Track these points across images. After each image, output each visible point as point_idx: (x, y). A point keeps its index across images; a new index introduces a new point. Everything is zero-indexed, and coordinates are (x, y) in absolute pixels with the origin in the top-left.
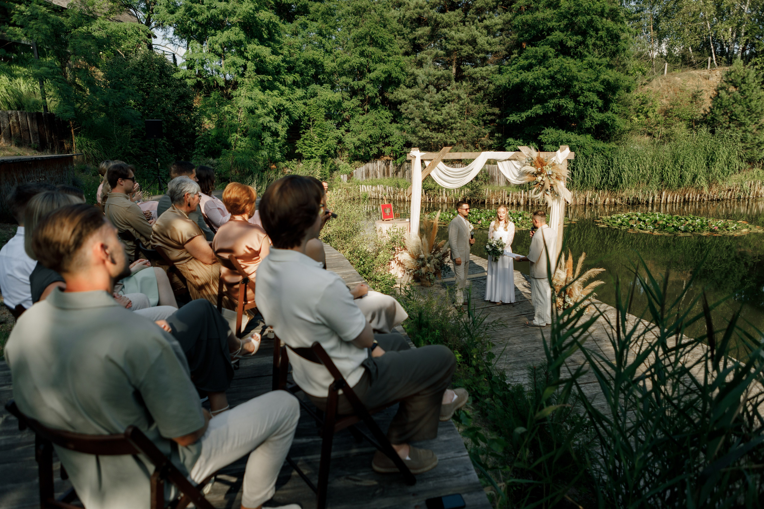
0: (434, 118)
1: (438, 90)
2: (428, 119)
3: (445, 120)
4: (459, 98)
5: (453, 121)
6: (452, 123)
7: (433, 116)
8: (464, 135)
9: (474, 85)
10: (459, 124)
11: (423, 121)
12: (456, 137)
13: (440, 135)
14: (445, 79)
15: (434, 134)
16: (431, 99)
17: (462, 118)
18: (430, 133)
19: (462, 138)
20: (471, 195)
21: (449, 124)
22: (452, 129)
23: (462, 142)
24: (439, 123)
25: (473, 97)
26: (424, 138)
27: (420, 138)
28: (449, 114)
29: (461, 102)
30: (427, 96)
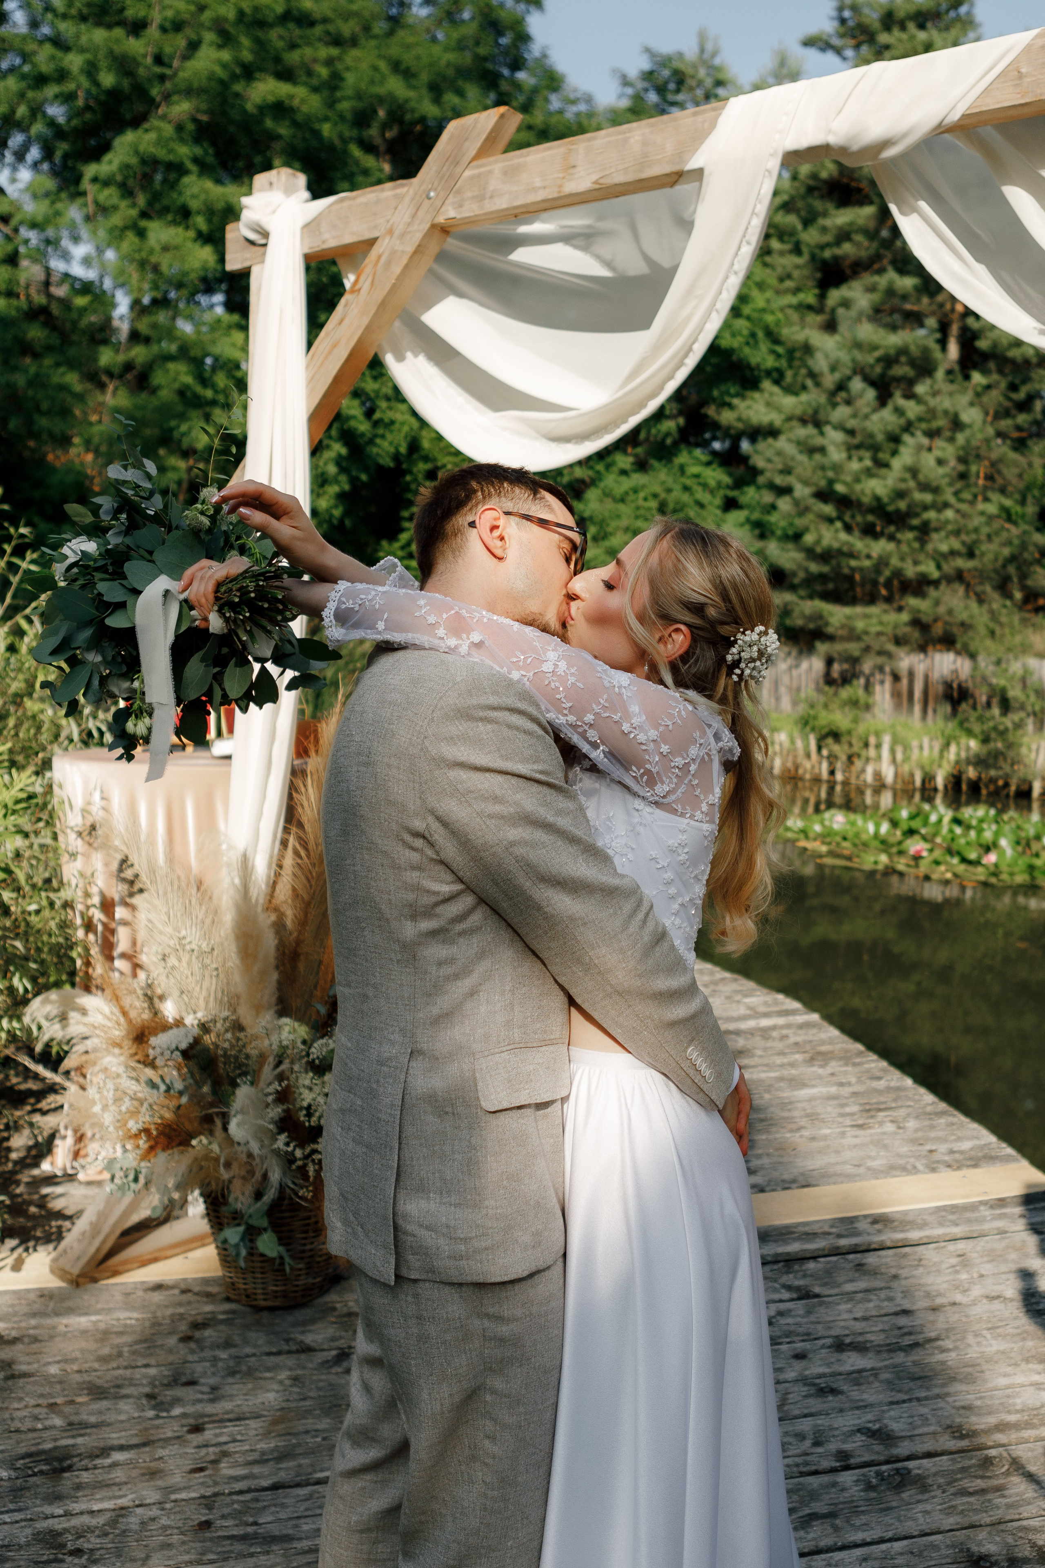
0: (858, 487)
1: (883, 399)
2: (840, 488)
3: (900, 494)
4: (957, 424)
5: (928, 497)
6: (926, 508)
7: (857, 480)
8: (971, 555)
9: (1013, 387)
10: (949, 514)
11: (823, 495)
12: (939, 558)
13: (879, 547)
14: (912, 363)
15: (859, 544)
16: (851, 423)
17: (967, 495)
18: (843, 536)
19: (961, 563)
20: (980, 762)
21: (910, 513)
22: (925, 530)
23: (959, 576)
24: (878, 507)
25: (1005, 424)
26: (826, 556)
27: (810, 553)
28: (913, 471)
29: (961, 438)
30: (841, 413)
